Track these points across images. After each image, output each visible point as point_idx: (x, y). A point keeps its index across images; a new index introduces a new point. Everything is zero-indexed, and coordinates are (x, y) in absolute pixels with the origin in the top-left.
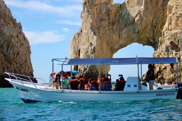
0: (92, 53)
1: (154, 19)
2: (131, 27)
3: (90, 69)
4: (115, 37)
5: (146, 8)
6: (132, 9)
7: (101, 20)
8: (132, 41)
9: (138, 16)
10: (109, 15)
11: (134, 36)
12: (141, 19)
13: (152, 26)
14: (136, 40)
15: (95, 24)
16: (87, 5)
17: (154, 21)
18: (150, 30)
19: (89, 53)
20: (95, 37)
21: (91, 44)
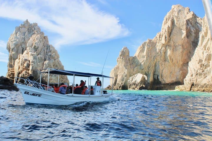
0: (125, 77)
1: (149, 64)
2: (139, 67)
3: (124, 84)
4: (132, 70)
5: (147, 59)
6: (140, 59)
7: (127, 63)
8: (139, 72)
9: (143, 62)
10: (130, 61)
11: (140, 70)
12: (144, 64)
13: (148, 67)
14: (140, 72)
15: (125, 64)
16: (122, 55)
17: (149, 65)
18: (147, 69)
19: (124, 77)
20: (126, 70)
21: (125, 73)
